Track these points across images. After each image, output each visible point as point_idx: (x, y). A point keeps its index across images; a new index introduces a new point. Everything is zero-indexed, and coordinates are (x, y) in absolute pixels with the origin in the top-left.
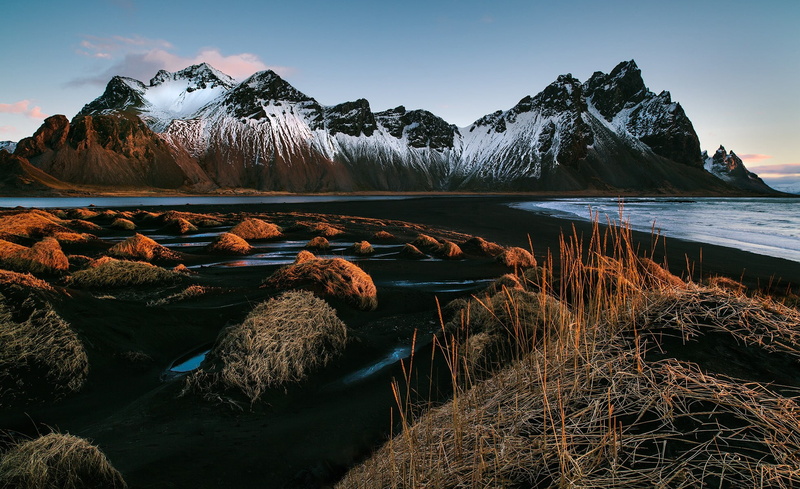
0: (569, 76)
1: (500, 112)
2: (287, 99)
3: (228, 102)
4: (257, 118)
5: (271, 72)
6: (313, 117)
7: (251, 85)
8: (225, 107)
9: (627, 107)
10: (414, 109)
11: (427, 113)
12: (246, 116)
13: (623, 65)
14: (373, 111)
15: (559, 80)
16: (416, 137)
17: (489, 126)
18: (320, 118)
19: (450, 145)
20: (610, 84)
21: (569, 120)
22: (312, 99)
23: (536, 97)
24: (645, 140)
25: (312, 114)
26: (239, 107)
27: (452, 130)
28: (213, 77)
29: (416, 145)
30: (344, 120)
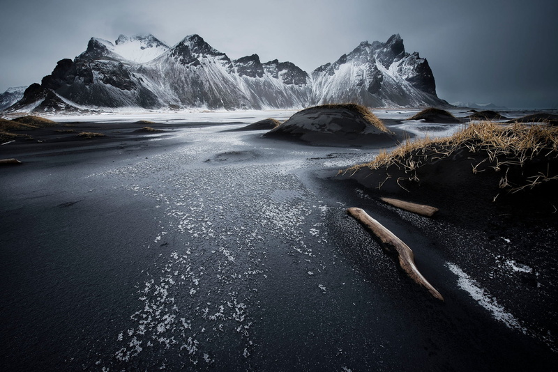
0: (367, 42)
1: (329, 64)
2: (210, 54)
3: (174, 54)
4: (195, 65)
5: (197, 36)
6: (227, 66)
7: (186, 44)
8: (173, 58)
9: (396, 61)
10: (283, 62)
11: (291, 63)
12: (188, 63)
13: (394, 36)
14: (261, 62)
15: (361, 45)
16: (287, 78)
17: (324, 72)
18: (231, 67)
19: (306, 84)
20: (387, 47)
21: (371, 68)
22: (224, 54)
23: (349, 55)
24: (408, 79)
25: (226, 63)
26: (181, 57)
27: (305, 74)
28: (155, 40)
29: (288, 83)
30: (245, 68)
